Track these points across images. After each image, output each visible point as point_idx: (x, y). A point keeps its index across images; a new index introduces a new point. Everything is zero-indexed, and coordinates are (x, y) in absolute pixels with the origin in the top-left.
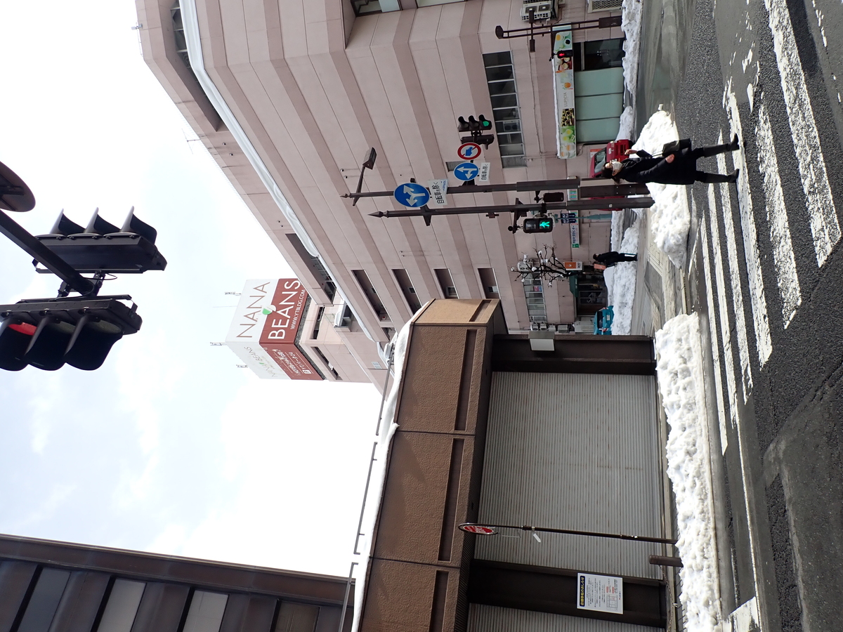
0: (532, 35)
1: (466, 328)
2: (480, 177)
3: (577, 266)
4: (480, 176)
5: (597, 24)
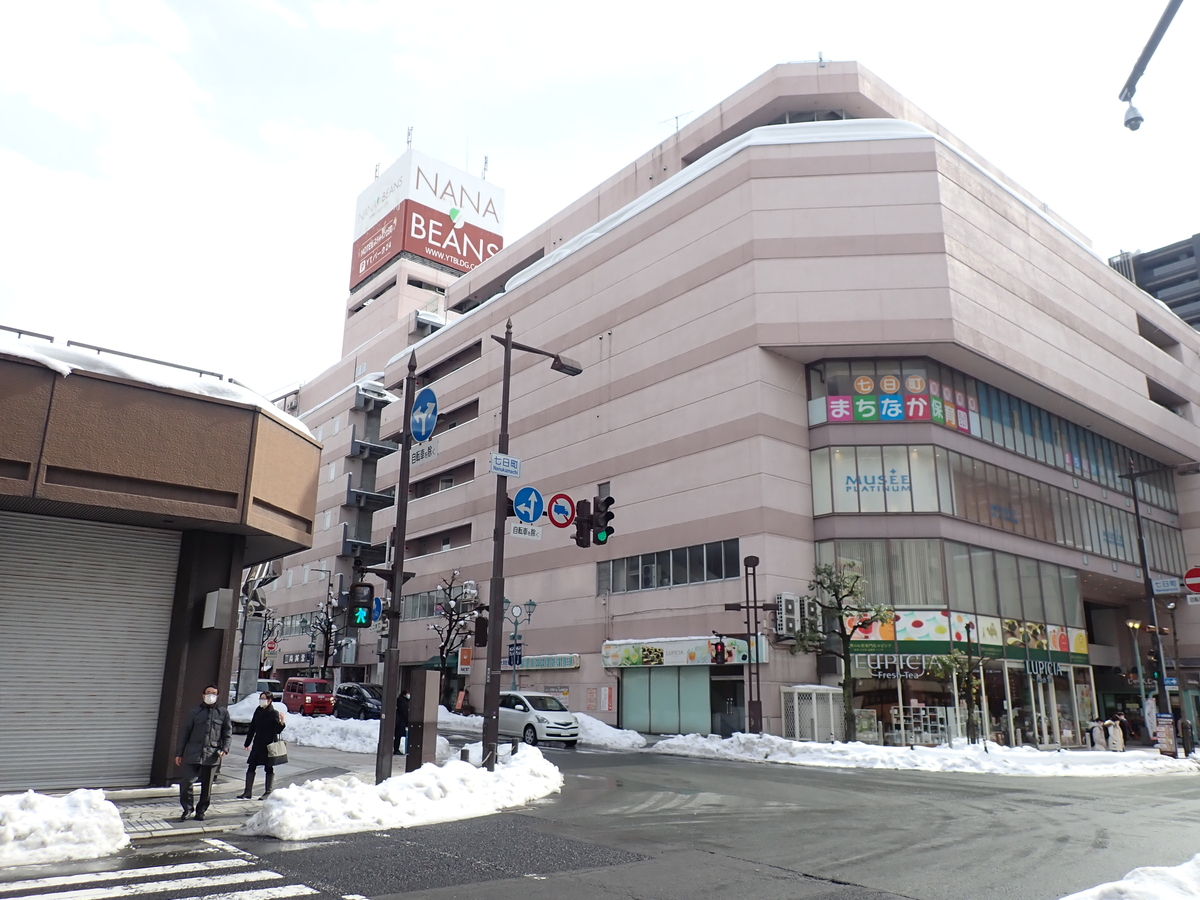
0: (748, 607)
1: (240, 492)
2: (519, 525)
3: (463, 666)
4: (521, 525)
5: (755, 699)
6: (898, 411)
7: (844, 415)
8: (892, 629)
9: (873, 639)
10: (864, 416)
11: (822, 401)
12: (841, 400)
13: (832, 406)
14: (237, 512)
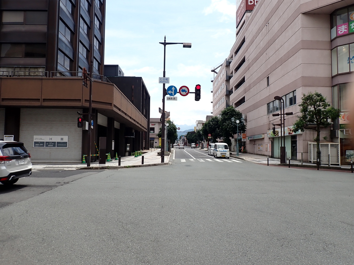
0: (281, 115)
1: (81, 99)
2: (169, 97)
3: (243, 139)
5: (283, 146)
7: (345, 31)
11: (335, 28)
12: (343, 26)
13: (339, 30)
14: (81, 103)
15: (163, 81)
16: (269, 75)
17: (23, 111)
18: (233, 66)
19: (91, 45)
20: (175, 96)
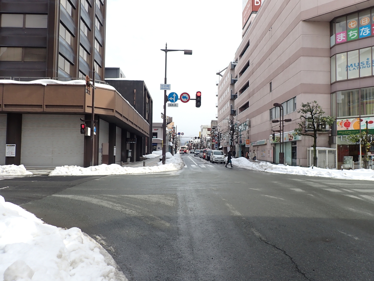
0: (280, 121)
1: (84, 105)
3: (247, 145)
5: (282, 152)
6: (368, 32)
7: (343, 39)
8: (359, 125)
9: (350, 129)
10: (352, 38)
11: (334, 36)
12: (342, 34)
13: (337, 37)
14: (83, 110)
15: (164, 88)
16: (272, 81)
17: (24, 116)
18: (238, 70)
19: (92, 48)
20: (176, 103)
